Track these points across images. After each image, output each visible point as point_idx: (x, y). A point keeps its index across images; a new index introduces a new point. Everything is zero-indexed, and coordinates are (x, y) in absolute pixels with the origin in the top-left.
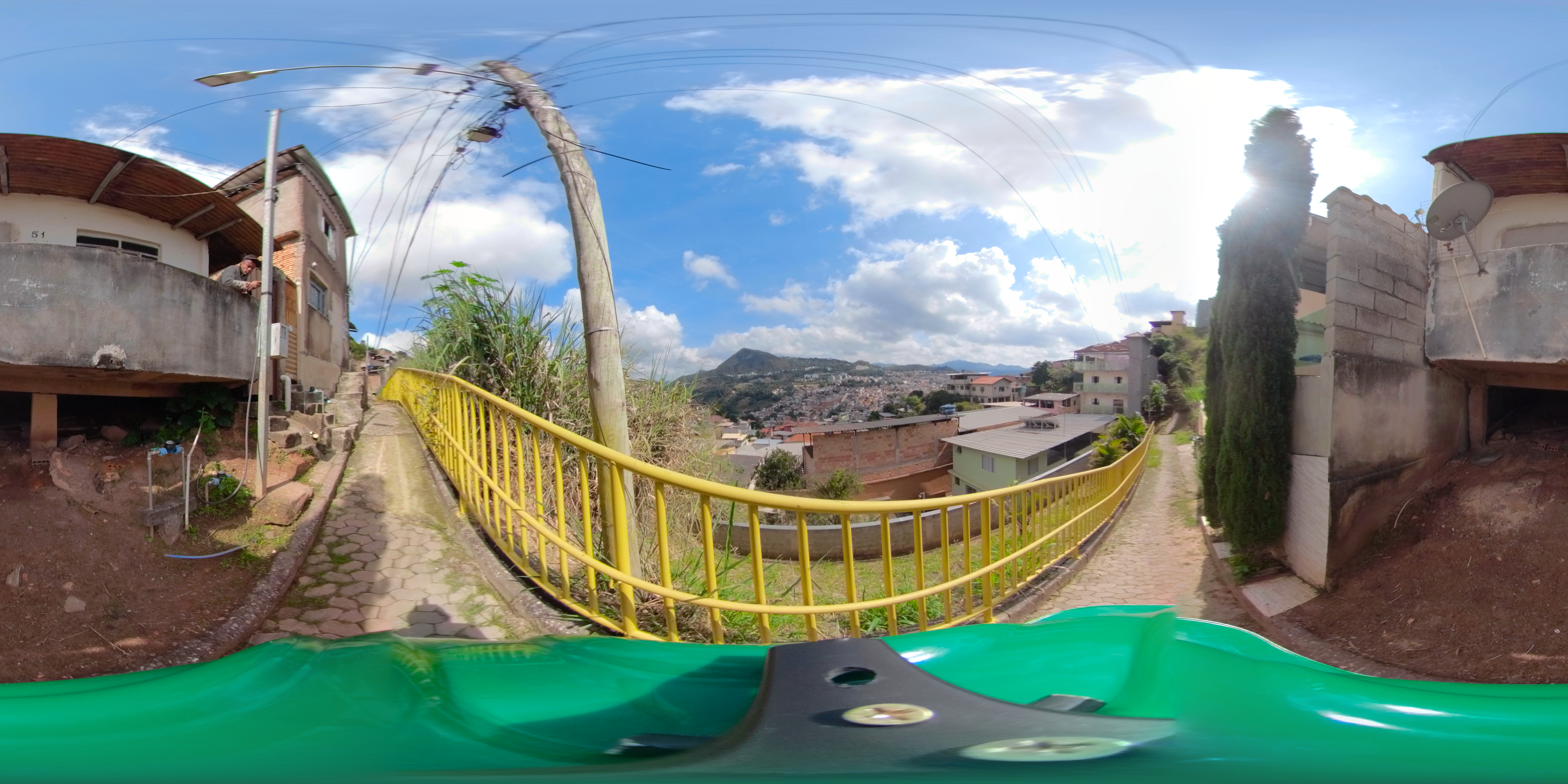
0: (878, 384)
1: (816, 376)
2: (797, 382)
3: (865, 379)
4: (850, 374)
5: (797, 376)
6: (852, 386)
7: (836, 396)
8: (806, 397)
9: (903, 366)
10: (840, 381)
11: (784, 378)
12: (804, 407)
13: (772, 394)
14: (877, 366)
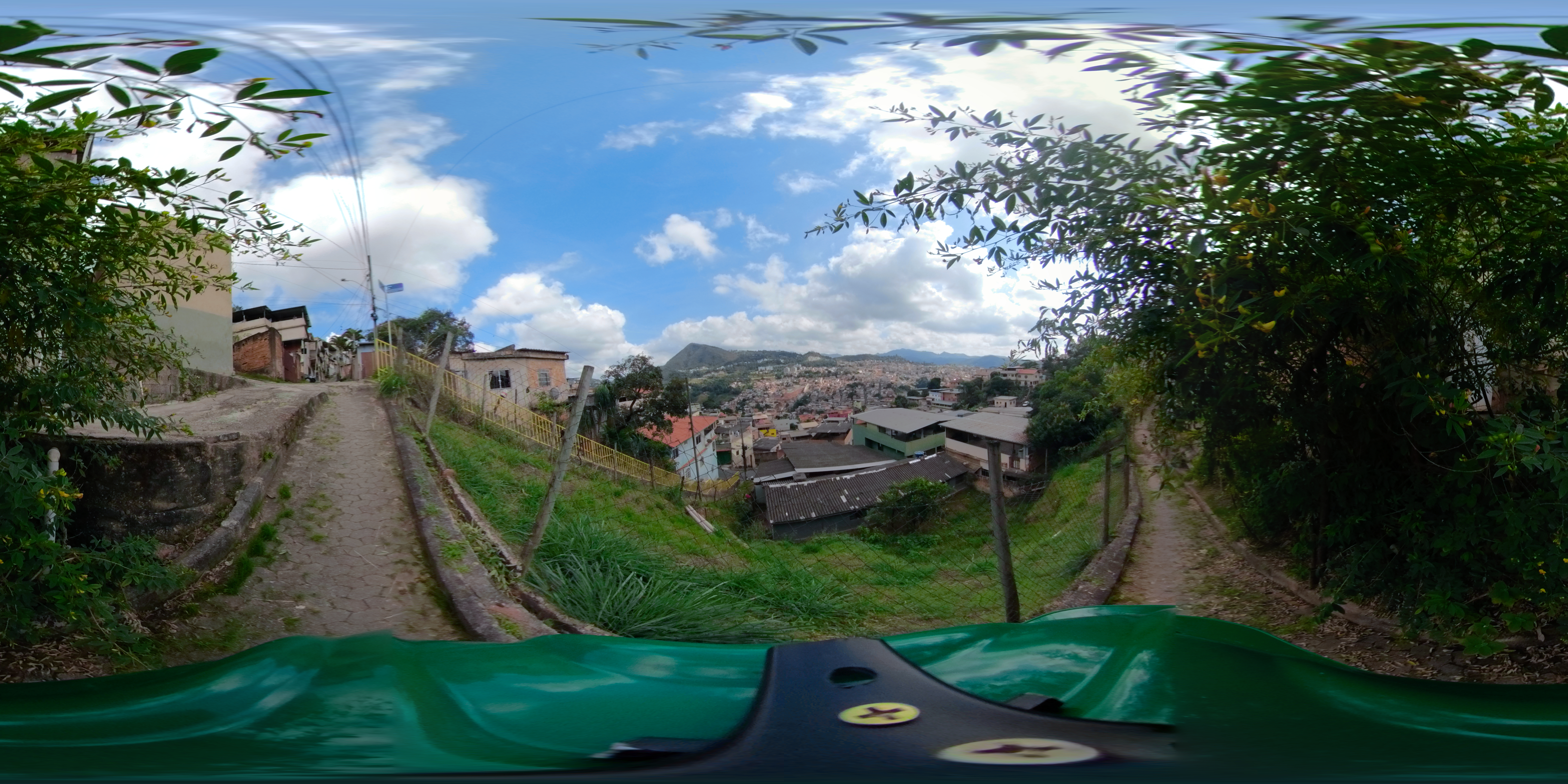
0: (836, 374)
1: (770, 368)
2: (754, 375)
3: (822, 369)
4: (804, 365)
5: (751, 369)
6: (811, 377)
7: (797, 387)
8: (767, 389)
9: (853, 357)
10: (796, 372)
11: (738, 372)
12: (767, 399)
13: (731, 387)
14: (827, 357)
